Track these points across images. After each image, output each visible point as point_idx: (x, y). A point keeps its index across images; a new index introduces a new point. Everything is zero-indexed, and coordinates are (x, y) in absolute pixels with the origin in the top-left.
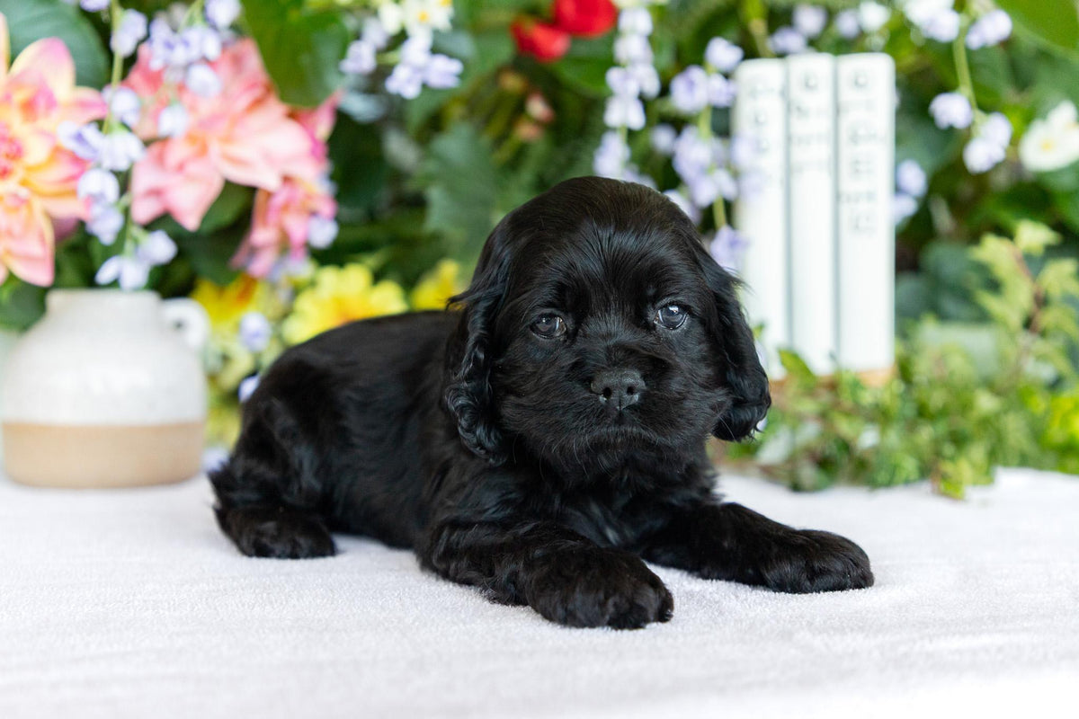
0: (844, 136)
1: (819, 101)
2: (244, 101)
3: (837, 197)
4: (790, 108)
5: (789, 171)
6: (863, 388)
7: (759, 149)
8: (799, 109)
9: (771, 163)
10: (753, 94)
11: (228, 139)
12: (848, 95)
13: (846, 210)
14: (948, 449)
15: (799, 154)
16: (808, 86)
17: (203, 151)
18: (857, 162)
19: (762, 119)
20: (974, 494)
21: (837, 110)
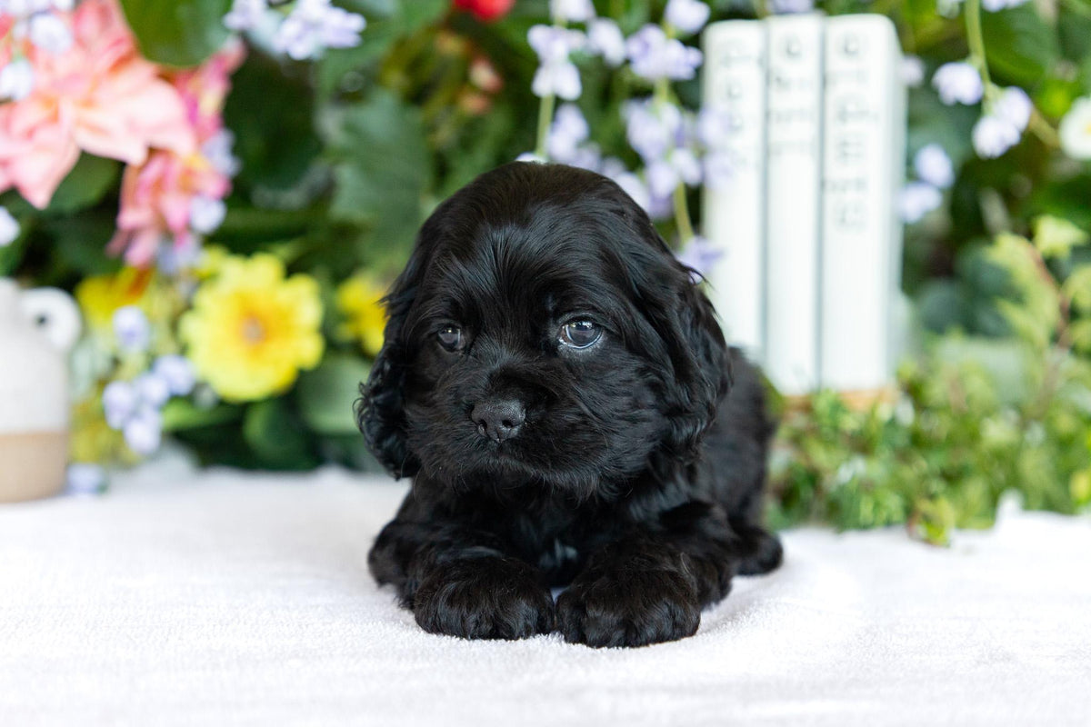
0: (831, 112)
1: (803, 71)
2: (107, 59)
3: (822, 184)
4: (770, 79)
5: (768, 152)
6: (845, 411)
7: (732, 128)
8: (779, 80)
9: (746, 143)
10: (727, 61)
11: (89, 103)
12: (837, 63)
13: (832, 199)
14: (937, 486)
15: (779, 134)
16: (790, 53)
17: (54, 118)
18: (844, 144)
19: (735, 91)
20: (960, 540)
21: (824, 81)
